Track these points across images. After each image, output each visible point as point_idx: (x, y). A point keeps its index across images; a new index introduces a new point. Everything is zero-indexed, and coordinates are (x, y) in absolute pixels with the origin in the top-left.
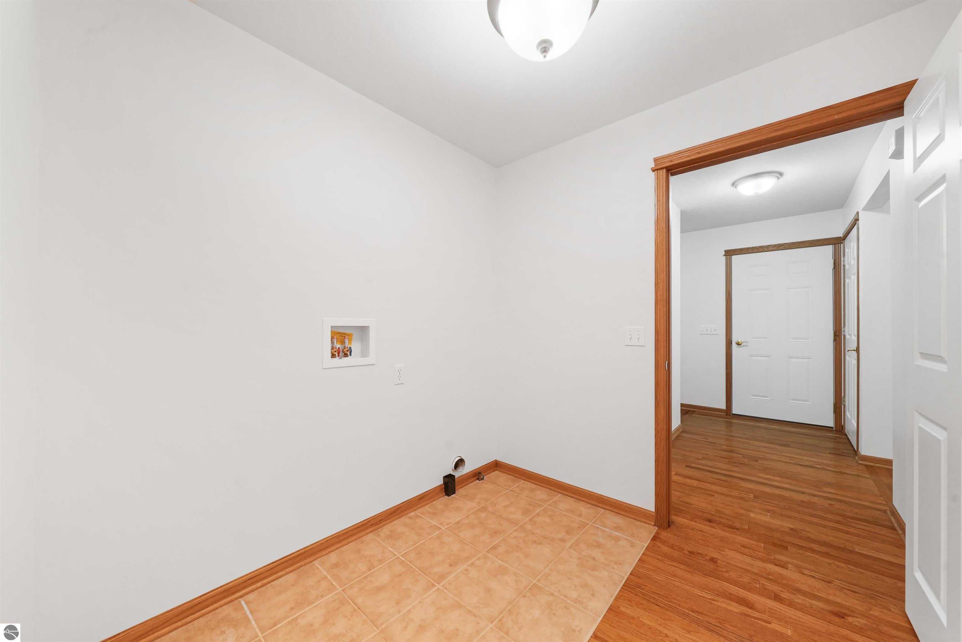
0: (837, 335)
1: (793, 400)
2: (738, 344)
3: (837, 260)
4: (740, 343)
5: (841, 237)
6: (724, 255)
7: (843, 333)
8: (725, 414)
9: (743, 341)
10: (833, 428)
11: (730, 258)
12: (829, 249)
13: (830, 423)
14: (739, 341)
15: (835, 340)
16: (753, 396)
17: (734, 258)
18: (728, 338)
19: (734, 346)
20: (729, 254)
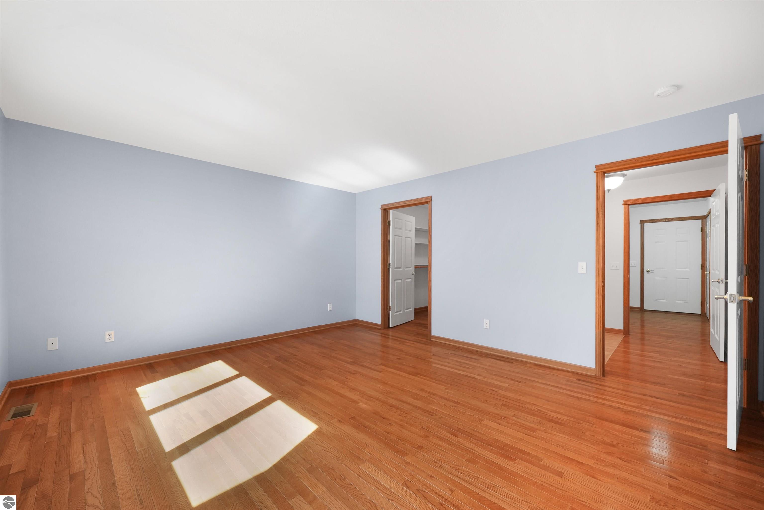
0: (703, 266)
1: (679, 301)
2: (648, 271)
3: (703, 227)
4: (649, 271)
5: (705, 216)
6: (640, 223)
7: (706, 265)
8: (640, 310)
9: (650, 270)
10: (700, 314)
11: (643, 224)
12: (699, 221)
13: (699, 311)
14: (649, 270)
15: (702, 269)
16: (656, 299)
17: (646, 225)
18: (642, 268)
19: (645, 272)
20: (643, 222)
